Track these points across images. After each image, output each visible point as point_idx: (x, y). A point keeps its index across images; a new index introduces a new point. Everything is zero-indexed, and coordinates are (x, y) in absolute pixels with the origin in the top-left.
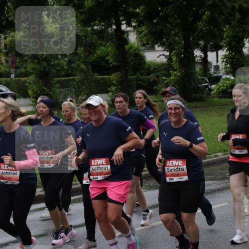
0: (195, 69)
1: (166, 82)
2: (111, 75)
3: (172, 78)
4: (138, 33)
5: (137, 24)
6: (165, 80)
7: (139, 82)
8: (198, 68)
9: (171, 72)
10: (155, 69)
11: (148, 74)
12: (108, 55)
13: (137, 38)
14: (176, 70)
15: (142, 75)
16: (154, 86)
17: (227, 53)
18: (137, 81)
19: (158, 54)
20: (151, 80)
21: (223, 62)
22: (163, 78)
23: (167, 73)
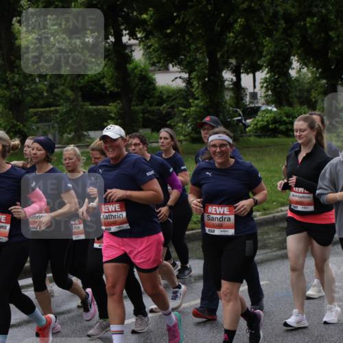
0: (224, 97)
1: (184, 114)
2: (108, 105)
3: (193, 109)
4: (146, 47)
5: (144, 35)
6: (183, 112)
7: (146, 115)
8: (228, 96)
9: (191, 101)
10: (169, 97)
11: (160, 104)
12: (103, 77)
13: (143, 54)
14: (197, 99)
15: (150, 105)
16: (168, 121)
17: (268, 76)
18: (144, 113)
19: (173, 76)
20: (164, 112)
21: (262, 87)
22: (181, 108)
23: (185, 102)
